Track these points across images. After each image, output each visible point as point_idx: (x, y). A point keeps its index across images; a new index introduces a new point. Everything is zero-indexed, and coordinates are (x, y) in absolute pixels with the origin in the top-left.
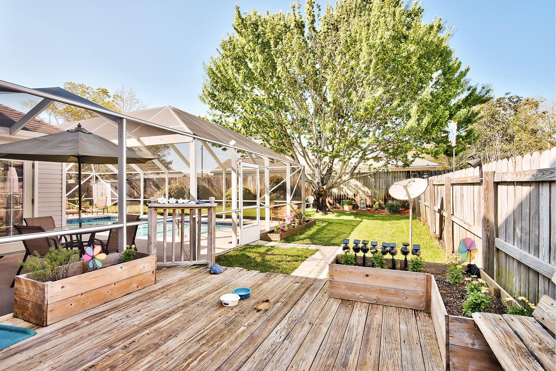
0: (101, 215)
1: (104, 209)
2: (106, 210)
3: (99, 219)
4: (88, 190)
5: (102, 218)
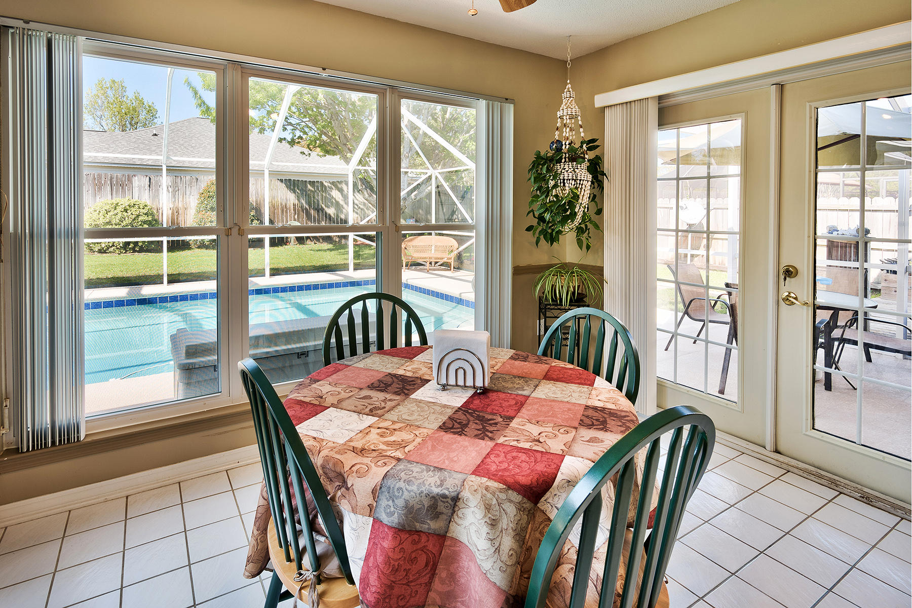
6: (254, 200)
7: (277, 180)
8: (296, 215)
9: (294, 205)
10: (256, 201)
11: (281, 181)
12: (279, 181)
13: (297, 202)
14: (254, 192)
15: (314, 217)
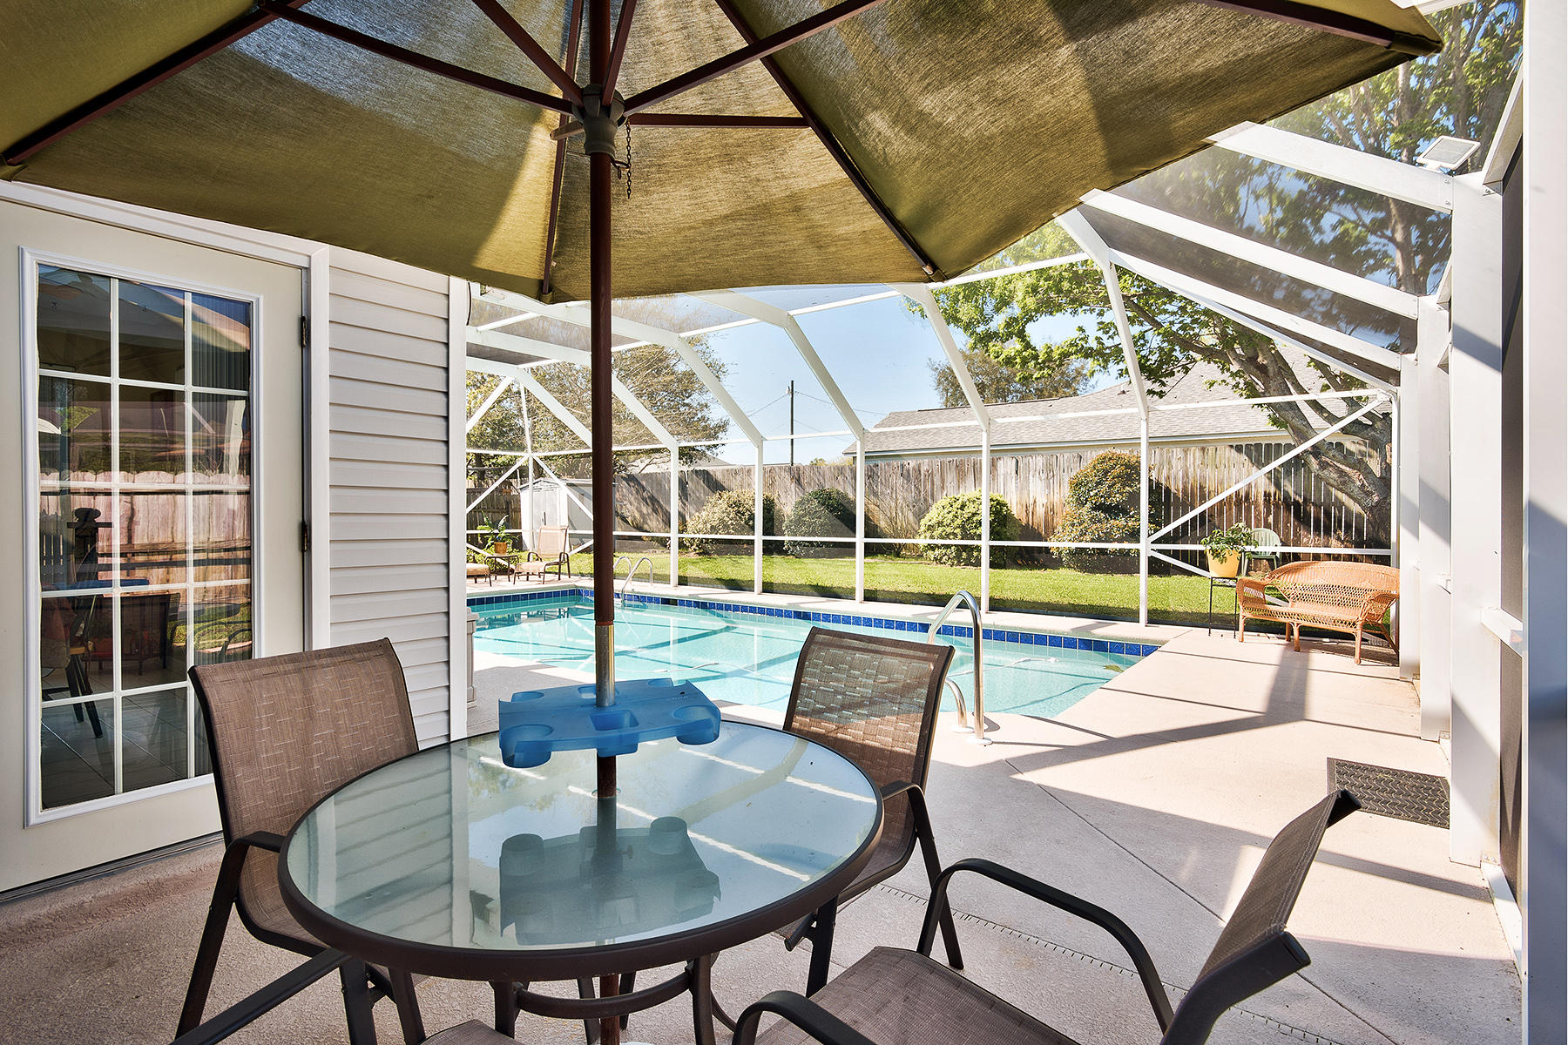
0: (552, 583)
1: (559, 564)
2: (564, 568)
3: (549, 595)
4: (507, 508)
5: (557, 594)
6: (1181, 487)
7: (1228, 449)
8: (1271, 516)
9: (1267, 495)
10: (1185, 489)
11: (1239, 449)
12: (1233, 451)
13: (1272, 489)
14: (1181, 473)
15: (1317, 521)
